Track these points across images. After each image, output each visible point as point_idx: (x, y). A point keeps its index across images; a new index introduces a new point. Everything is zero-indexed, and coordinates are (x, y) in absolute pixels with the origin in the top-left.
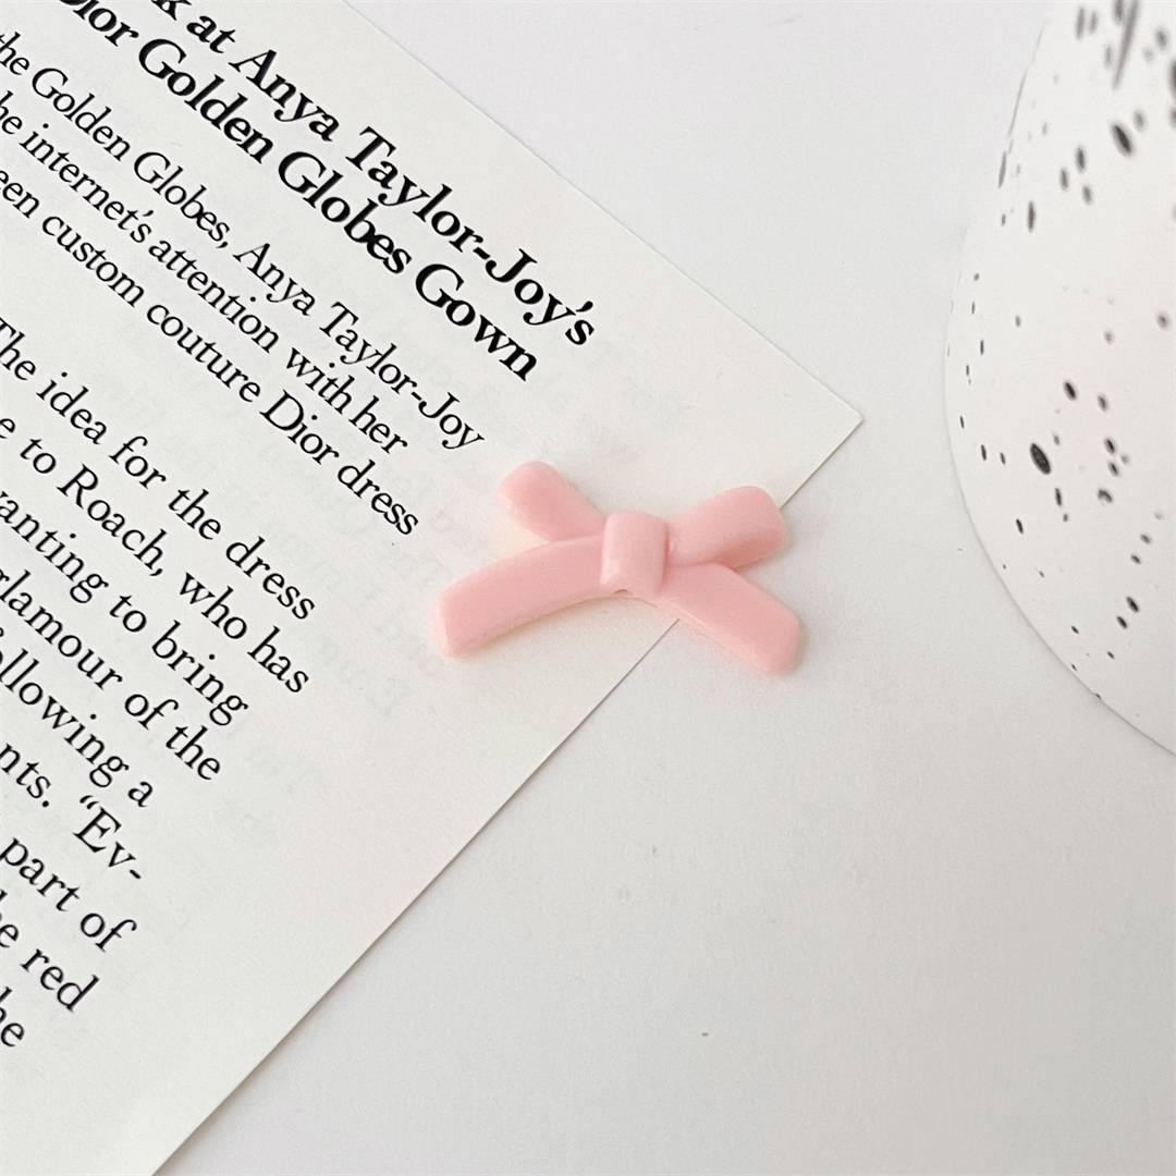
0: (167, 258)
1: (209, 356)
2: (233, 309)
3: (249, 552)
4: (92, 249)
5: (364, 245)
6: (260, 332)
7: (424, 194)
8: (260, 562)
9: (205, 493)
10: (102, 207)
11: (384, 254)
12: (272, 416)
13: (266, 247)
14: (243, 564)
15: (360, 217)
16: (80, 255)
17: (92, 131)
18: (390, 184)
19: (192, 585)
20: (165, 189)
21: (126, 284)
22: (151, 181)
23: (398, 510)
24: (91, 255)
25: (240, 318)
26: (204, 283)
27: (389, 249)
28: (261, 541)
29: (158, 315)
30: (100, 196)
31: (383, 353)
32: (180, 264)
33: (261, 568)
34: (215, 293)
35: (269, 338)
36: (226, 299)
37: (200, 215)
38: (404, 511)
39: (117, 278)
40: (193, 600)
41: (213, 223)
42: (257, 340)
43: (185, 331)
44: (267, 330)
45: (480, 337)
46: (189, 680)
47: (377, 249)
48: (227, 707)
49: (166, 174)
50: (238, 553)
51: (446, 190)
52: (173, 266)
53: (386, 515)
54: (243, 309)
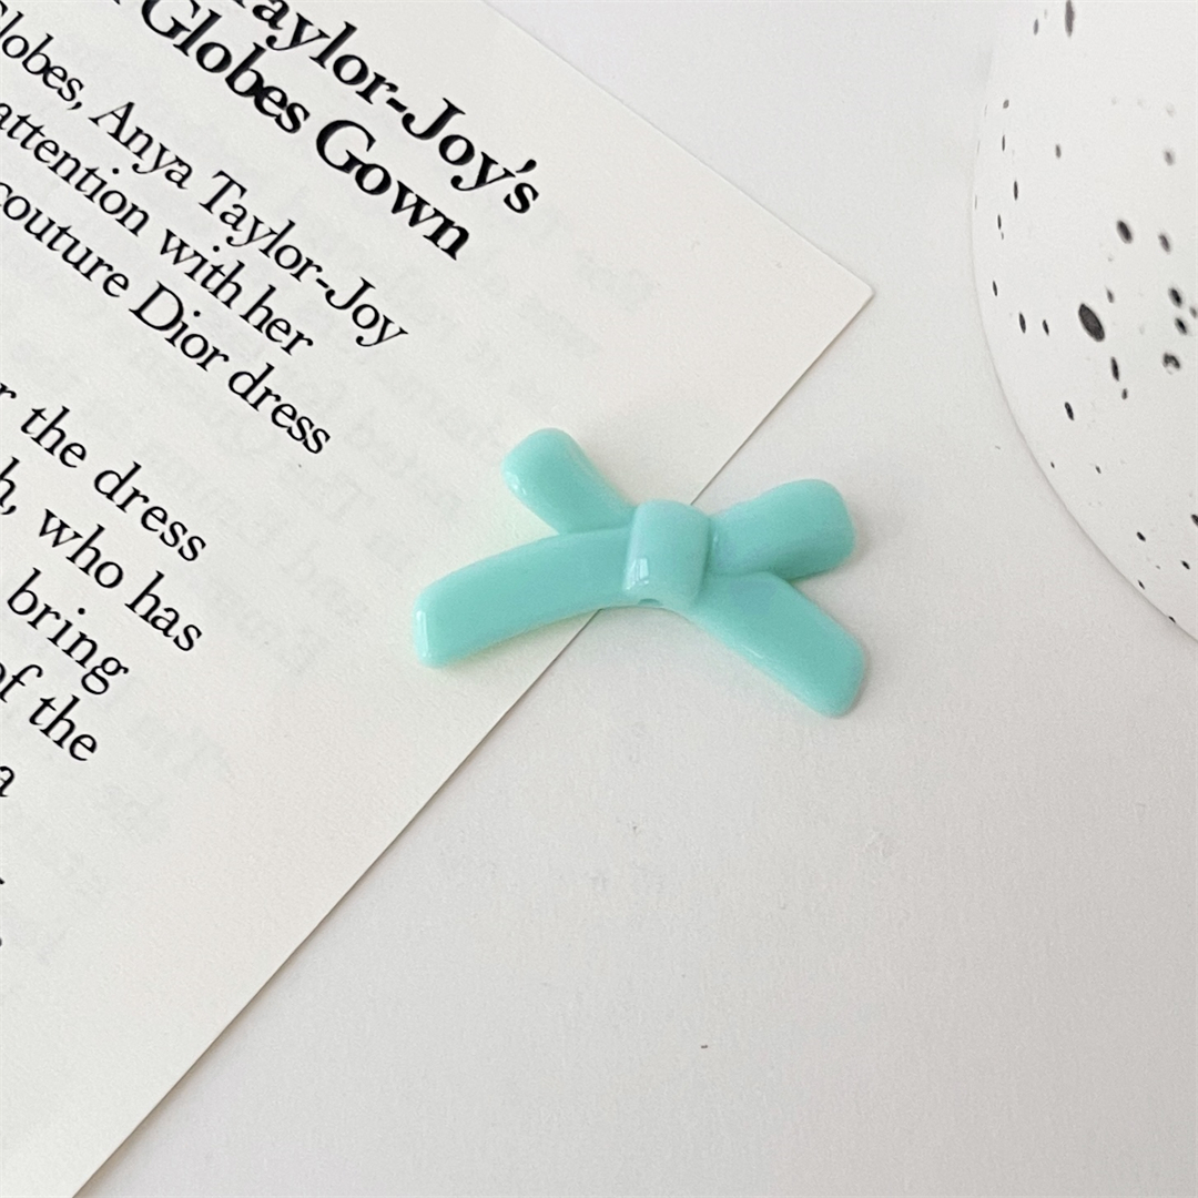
0: (8, 124)
1: (64, 242)
2: (92, 184)
3: (123, 482)
5: (251, 100)
6: (125, 211)
7: (322, 35)
8: (136, 493)
9: (66, 411)
11: (276, 110)
12: (145, 314)
13: (130, 105)
14: (115, 497)
15: (245, 66)
18: (280, 24)
19: (54, 524)
20: (3, 40)
23: (305, 424)
25: (101, 195)
26: (55, 152)
27: (282, 103)
28: (137, 467)
31: (279, 231)
32: (24, 130)
33: (138, 500)
34: (69, 165)
35: (136, 218)
36: (82, 173)
37: (47, 69)
38: (311, 425)
40: (56, 543)
41: (63, 79)
42: (122, 221)
43: (32, 213)
44: (135, 208)
45: (398, 207)
46: (54, 641)
47: (267, 104)
48: (103, 672)
49: (2, 22)
50: (109, 483)
51: (350, 29)
52: (15, 134)
53: (290, 431)
54: (103, 183)
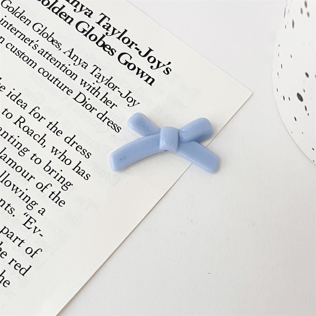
0: (43, 54)
1: (57, 82)
2: (63, 68)
3: (71, 140)
4: (21, 52)
5: (102, 48)
6: (72, 75)
7: (119, 32)
8: (74, 142)
9: (57, 122)
10: (24, 40)
11: (108, 50)
12: (77, 99)
13: (73, 49)
14: (70, 143)
15: (101, 40)
16: (17, 54)
17: (19, 17)
18: (109, 29)
19: (55, 150)
20: (42, 34)
21: (31, 62)
22: (38, 31)
23: (115, 125)
24: (20, 54)
25: (66, 71)
26: (55, 61)
27: (110, 49)
28: (75, 136)
29: (41, 71)
30: (23, 36)
31: (109, 79)
32: (47, 55)
33: (75, 144)
34: (58, 63)
35: (74, 76)
36: (61, 65)
37: (53, 41)
38: (117, 126)
39: (28, 60)
40: (55, 154)
41: (57, 43)
42: (71, 77)
43: (49, 75)
44: (74, 74)
45: (137, 73)
46: (55, 178)
47: (106, 49)
48: (67, 185)
49: (42, 29)
50: (68, 140)
51: (126, 31)
52: (45, 56)
53: (112, 127)
54: (67, 68)
